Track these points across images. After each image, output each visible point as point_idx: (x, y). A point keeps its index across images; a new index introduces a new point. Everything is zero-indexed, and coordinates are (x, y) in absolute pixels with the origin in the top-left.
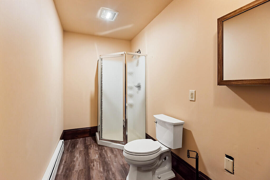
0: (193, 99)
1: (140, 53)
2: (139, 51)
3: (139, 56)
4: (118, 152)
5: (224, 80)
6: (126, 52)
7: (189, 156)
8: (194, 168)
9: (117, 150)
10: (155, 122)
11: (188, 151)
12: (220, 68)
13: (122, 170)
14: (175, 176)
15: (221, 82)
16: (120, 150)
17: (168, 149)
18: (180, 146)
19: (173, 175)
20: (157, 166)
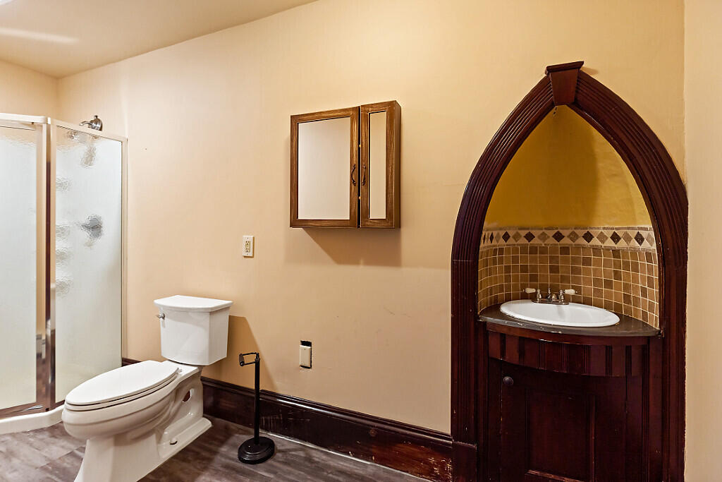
0: (250, 254)
1: (101, 129)
2: (97, 120)
3: (96, 137)
4: (16, 442)
5: (299, 218)
6: (49, 119)
7: (243, 362)
8: (252, 390)
9: (9, 438)
10: (158, 316)
11: (241, 356)
12: (293, 198)
13: (48, 478)
14: (211, 426)
15: (295, 222)
16: (25, 434)
17: (196, 368)
18: (223, 354)
19: (207, 424)
20: (167, 418)
